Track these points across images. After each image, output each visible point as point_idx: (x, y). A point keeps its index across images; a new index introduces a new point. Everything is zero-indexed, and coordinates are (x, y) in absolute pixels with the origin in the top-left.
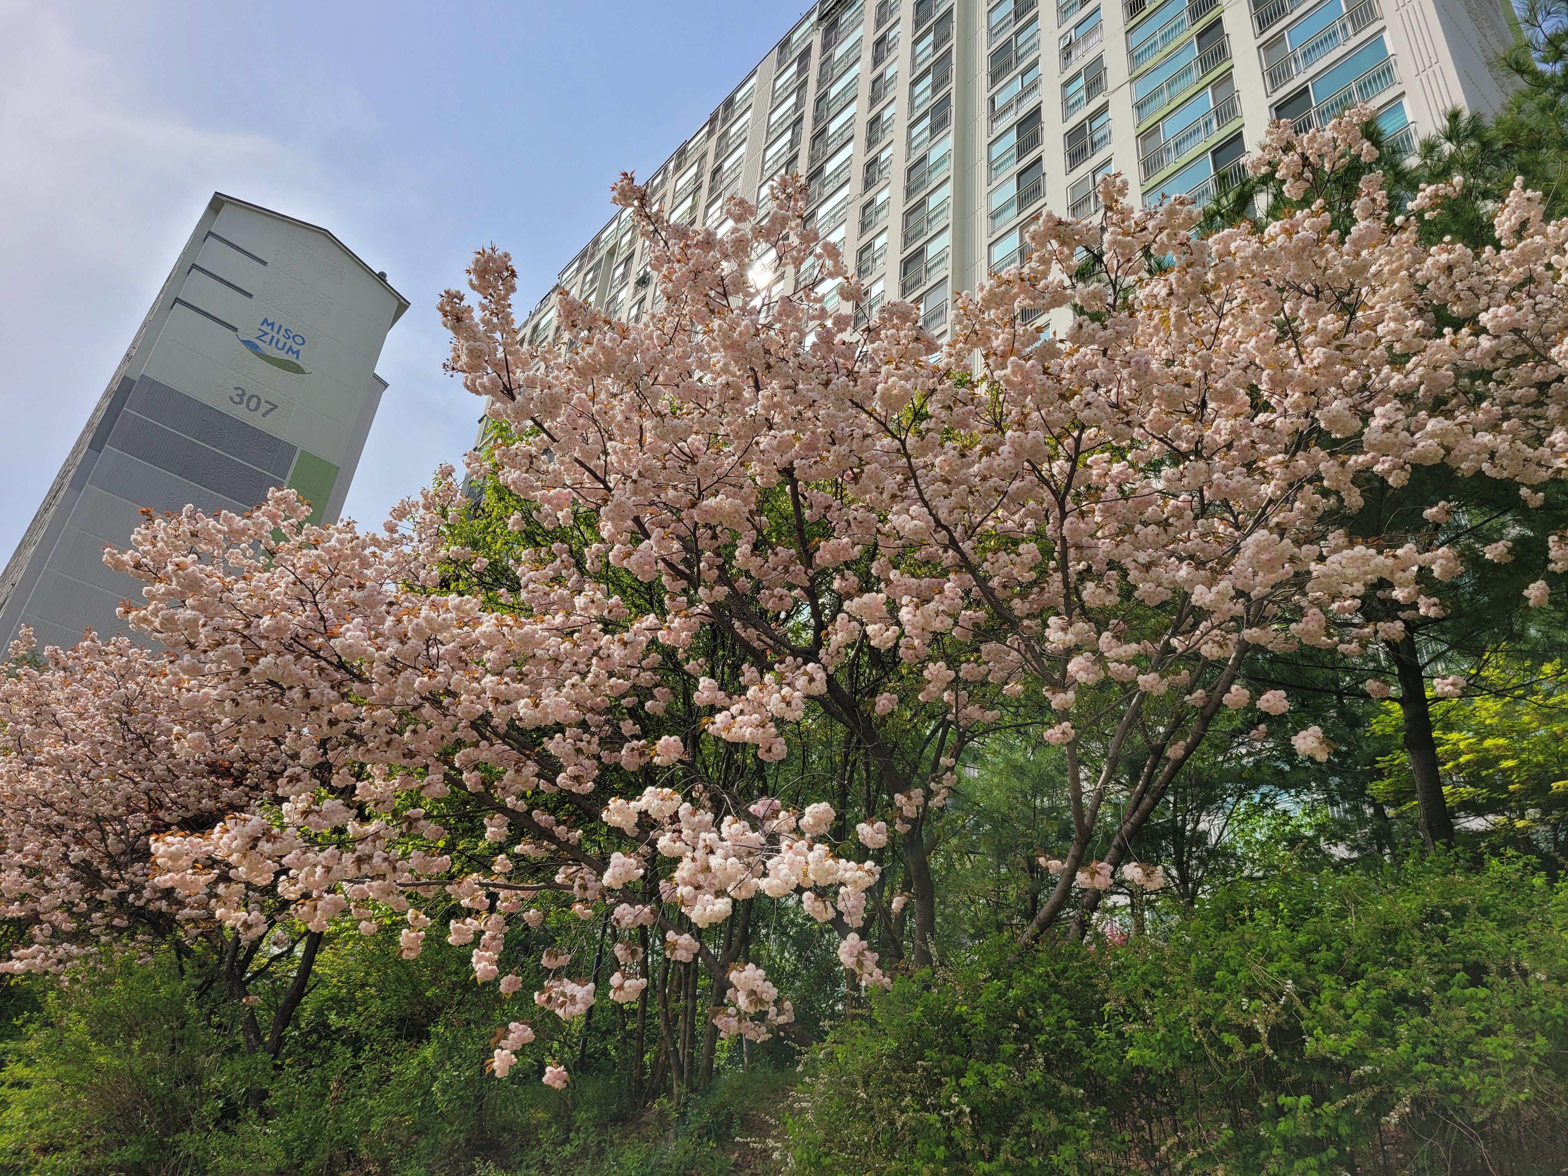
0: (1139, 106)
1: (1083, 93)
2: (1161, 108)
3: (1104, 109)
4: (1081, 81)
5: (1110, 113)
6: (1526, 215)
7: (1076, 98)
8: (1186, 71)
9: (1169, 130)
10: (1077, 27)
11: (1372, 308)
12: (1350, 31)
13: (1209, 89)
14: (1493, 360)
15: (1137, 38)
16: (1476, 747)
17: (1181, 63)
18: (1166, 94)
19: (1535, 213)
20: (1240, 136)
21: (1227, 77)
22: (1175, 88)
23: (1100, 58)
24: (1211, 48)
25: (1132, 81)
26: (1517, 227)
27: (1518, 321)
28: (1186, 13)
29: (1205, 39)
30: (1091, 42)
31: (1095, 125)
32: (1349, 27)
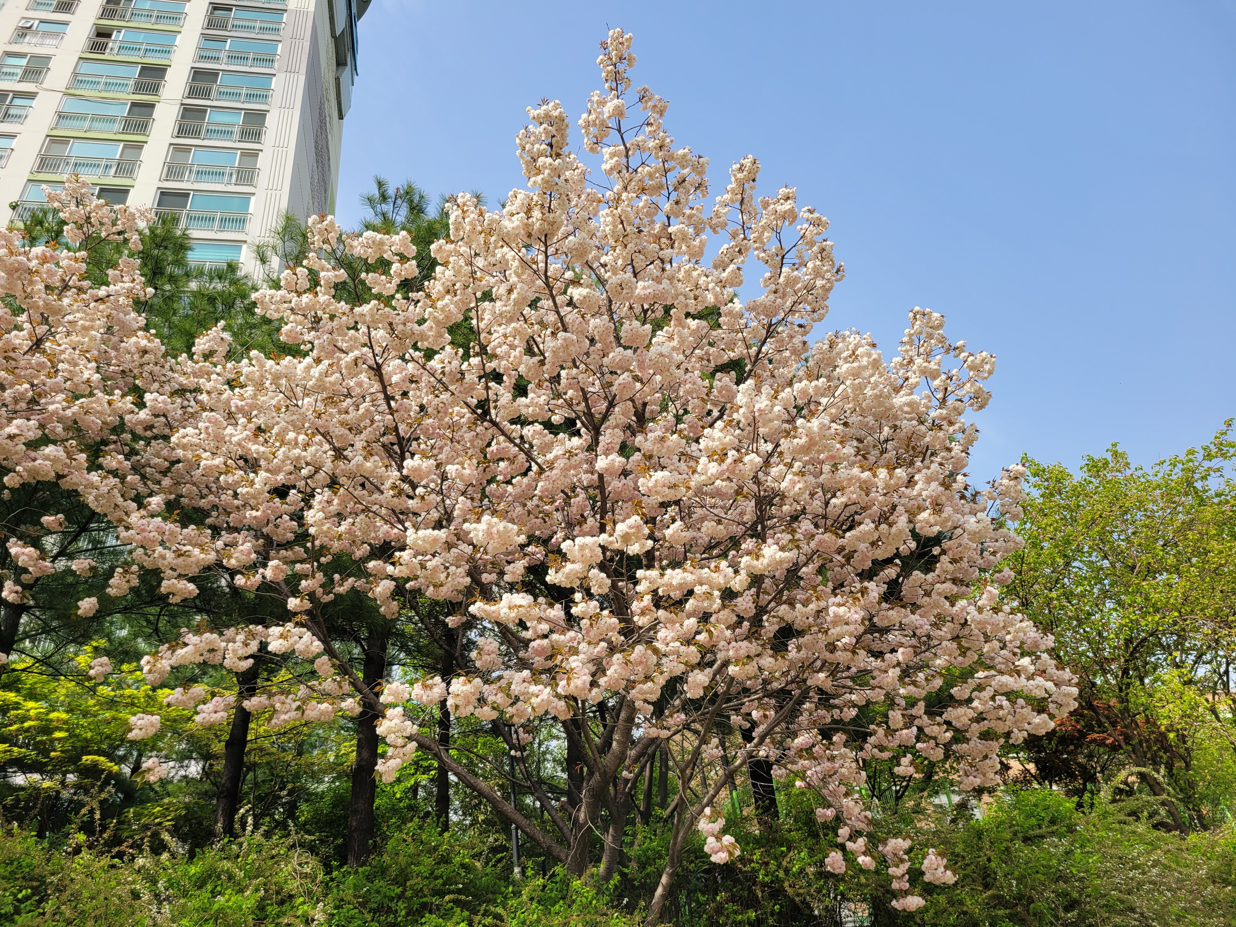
0: (61, 116)
1: (20, 71)
2: (79, 130)
3: (31, 96)
4: (24, 62)
5: (34, 103)
6: (216, 348)
7: (12, 70)
8: (112, 119)
9: (77, 150)
10: (42, 21)
11: (59, 345)
12: (234, 180)
13: (122, 144)
14: (146, 429)
15: (86, 68)
16: (43, 716)
17: (112, 111)
18: (87, 124)
19: (222, 350)
20: (127, 192)
21: (139, 146)
22: (96, 125)
23: (48, 58)
24: (136, 119)
25: (65, 94)
26: (207, 352)
27: (168, 411)
28: (132, 82)
29: (136, 109)
30: (47, 41)
31: (17, 102)
32: (234, 177)
